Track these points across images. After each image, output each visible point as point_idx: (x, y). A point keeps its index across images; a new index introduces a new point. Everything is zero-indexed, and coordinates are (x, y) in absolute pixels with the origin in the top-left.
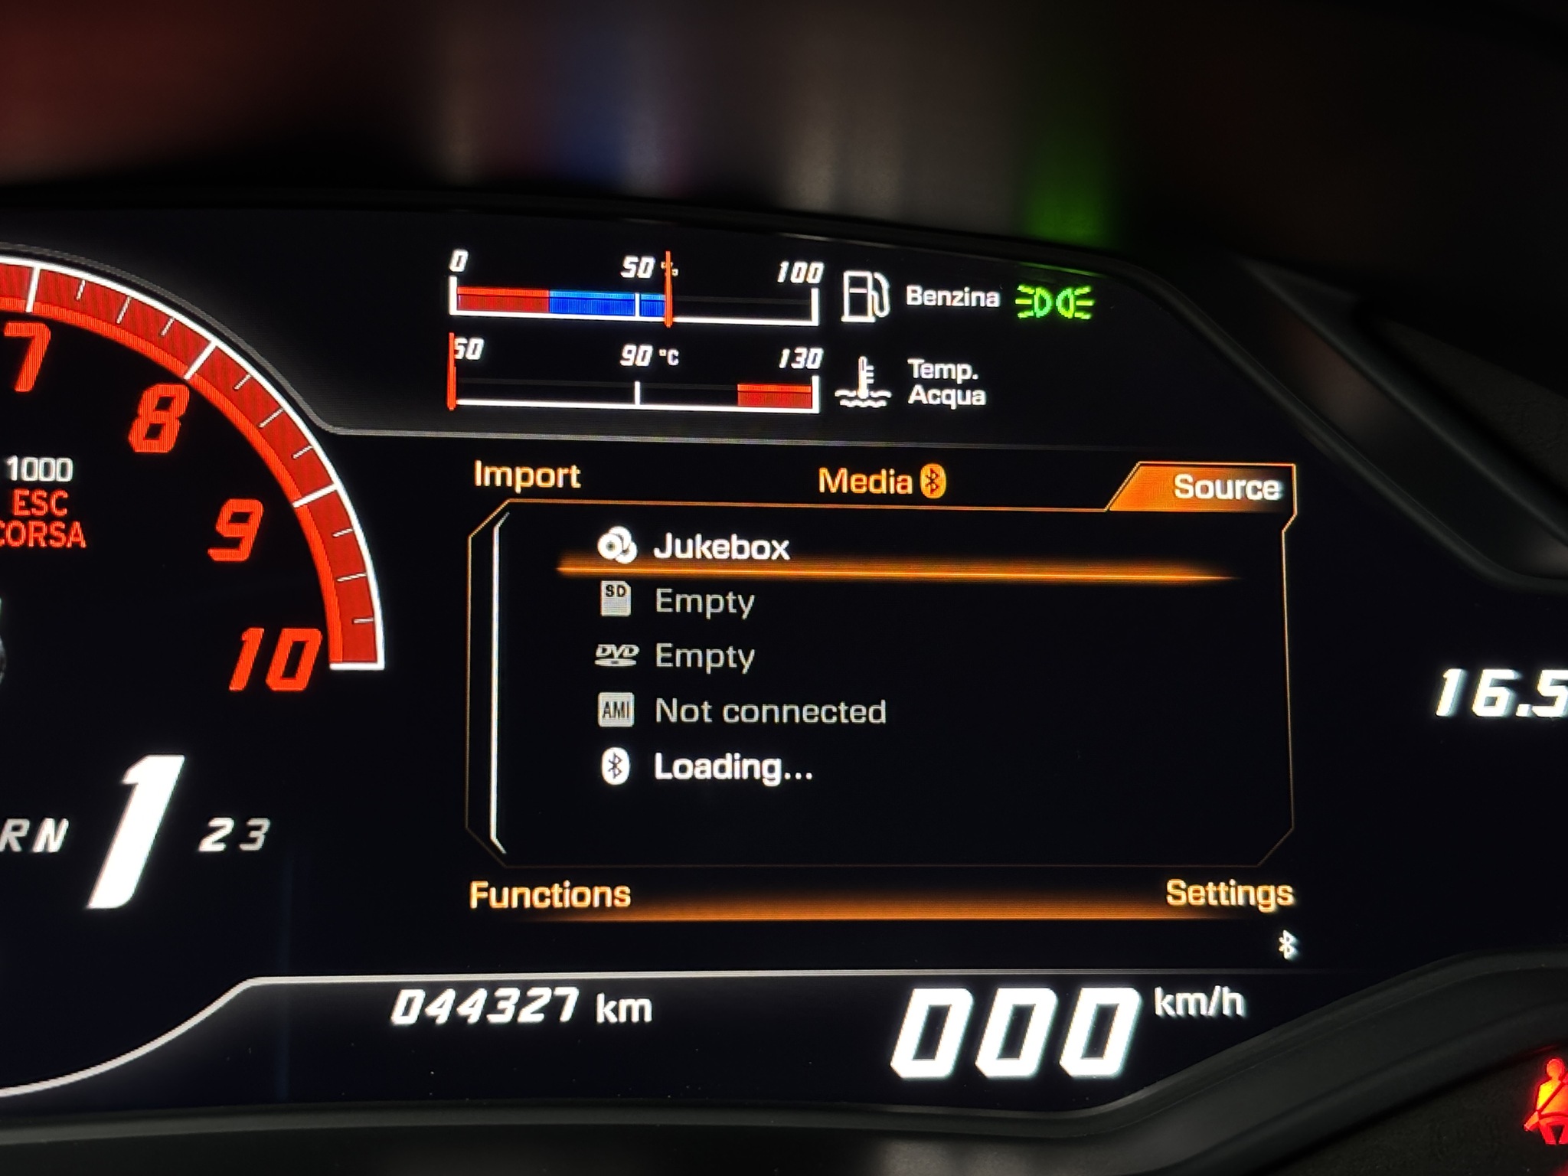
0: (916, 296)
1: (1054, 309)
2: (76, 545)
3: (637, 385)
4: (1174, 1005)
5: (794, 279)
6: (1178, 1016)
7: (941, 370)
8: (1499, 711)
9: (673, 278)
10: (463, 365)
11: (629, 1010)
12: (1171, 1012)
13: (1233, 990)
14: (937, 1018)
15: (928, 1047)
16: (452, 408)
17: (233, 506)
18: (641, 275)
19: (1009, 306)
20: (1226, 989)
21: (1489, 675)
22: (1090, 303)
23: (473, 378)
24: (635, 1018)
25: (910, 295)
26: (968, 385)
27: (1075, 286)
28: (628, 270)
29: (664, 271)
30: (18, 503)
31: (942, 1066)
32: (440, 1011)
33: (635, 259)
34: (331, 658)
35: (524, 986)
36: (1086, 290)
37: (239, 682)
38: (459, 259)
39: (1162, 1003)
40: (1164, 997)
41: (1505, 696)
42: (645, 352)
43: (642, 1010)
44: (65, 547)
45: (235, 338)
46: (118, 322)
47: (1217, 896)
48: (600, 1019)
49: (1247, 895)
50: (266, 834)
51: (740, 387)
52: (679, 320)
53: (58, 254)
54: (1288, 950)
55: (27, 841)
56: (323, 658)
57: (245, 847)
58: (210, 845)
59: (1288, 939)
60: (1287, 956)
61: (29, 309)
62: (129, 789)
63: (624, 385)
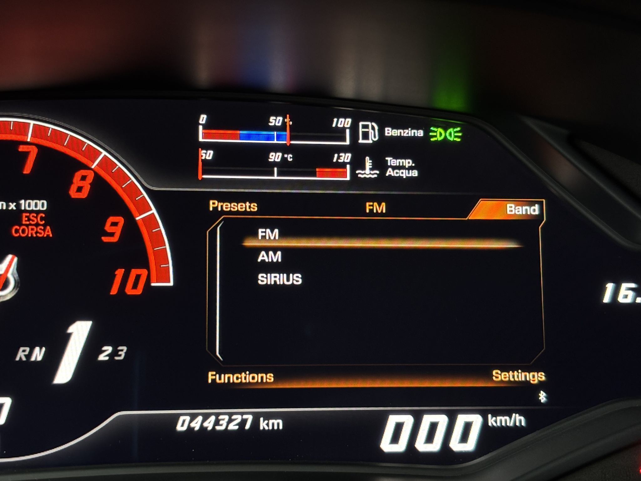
0: (389, 132)
1: (446, 137)
2: (48, 235)
3: (276, 169)
4: (496, 422)
5: (339, 126)
6: (498, 426)
7: (399, 162)
8: (629, 300)
9: (290, 125)
10: (205, 162)
11: (273, 424)
12: (495, 424)
13: (520, 415)
14: (399, 427)
15: (395, 439)
16: (200, 179)
17: (111, 219)
18: (277, 124)
19: (427, 136)
20: (517, 415)
21: (624, 286)
22: (460, 134)
23: (209, 167)
24: (276, 428)
25: (386, 132)
26: (410, 168)
27: (454, 128)
28: (272, 122)
29: (286, 122)
30: (24, 219)
31: (401, 447)
32: (196, 425)
33: (275, 118)
34: (151, 282)
35: (230, 415)
36: (459, 129)
37: (114, 291)
38: (203, 119)
39: (491, 421)
40: (492, 418)
41: (631, 294)
42: (279, 156)
43: (278, 424)
44: (43, 237)
45: (113, 151)
46: (65, 145)
47: (513, 377)
48: (261, 428)
49: (526, 376)
50: (126, 353)
51: (317, 170)
52: (292, 142)
53: (40, 118)
54: (543, 399)
55: (28, 356)
56: (148, 281)
57: (117, 358)
58: (102, 357)
59: (543, 394)
60: (542, 401)
61: (29, 140)
62: (70, 335)
63: (270, 169)
